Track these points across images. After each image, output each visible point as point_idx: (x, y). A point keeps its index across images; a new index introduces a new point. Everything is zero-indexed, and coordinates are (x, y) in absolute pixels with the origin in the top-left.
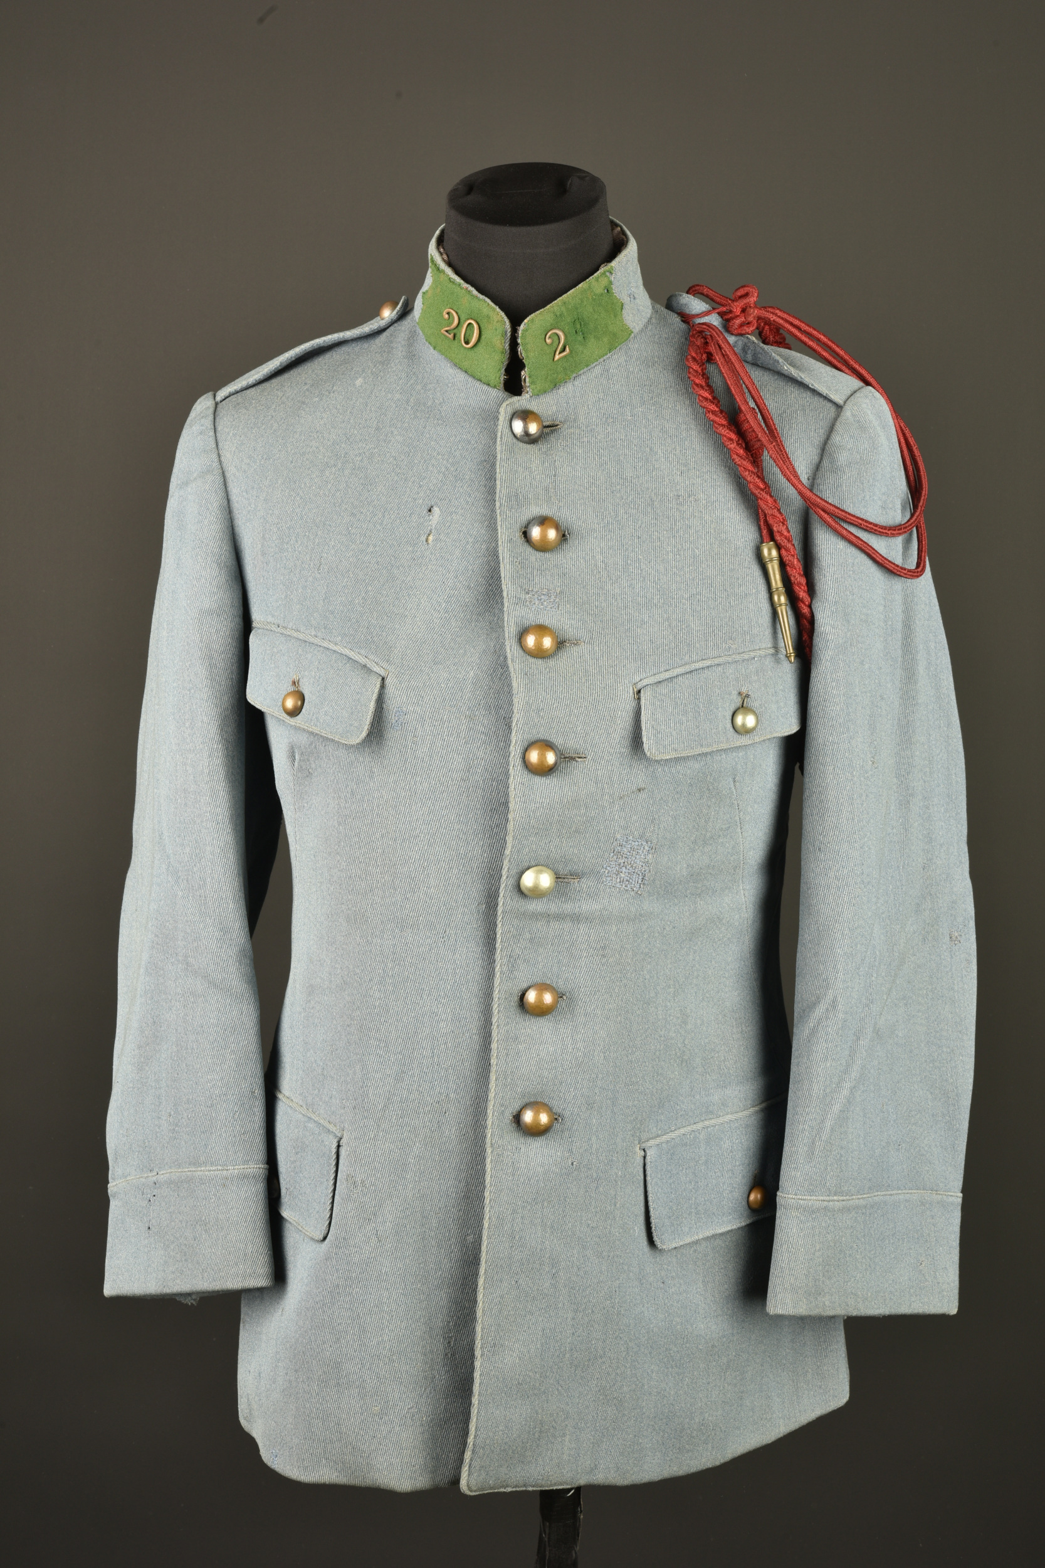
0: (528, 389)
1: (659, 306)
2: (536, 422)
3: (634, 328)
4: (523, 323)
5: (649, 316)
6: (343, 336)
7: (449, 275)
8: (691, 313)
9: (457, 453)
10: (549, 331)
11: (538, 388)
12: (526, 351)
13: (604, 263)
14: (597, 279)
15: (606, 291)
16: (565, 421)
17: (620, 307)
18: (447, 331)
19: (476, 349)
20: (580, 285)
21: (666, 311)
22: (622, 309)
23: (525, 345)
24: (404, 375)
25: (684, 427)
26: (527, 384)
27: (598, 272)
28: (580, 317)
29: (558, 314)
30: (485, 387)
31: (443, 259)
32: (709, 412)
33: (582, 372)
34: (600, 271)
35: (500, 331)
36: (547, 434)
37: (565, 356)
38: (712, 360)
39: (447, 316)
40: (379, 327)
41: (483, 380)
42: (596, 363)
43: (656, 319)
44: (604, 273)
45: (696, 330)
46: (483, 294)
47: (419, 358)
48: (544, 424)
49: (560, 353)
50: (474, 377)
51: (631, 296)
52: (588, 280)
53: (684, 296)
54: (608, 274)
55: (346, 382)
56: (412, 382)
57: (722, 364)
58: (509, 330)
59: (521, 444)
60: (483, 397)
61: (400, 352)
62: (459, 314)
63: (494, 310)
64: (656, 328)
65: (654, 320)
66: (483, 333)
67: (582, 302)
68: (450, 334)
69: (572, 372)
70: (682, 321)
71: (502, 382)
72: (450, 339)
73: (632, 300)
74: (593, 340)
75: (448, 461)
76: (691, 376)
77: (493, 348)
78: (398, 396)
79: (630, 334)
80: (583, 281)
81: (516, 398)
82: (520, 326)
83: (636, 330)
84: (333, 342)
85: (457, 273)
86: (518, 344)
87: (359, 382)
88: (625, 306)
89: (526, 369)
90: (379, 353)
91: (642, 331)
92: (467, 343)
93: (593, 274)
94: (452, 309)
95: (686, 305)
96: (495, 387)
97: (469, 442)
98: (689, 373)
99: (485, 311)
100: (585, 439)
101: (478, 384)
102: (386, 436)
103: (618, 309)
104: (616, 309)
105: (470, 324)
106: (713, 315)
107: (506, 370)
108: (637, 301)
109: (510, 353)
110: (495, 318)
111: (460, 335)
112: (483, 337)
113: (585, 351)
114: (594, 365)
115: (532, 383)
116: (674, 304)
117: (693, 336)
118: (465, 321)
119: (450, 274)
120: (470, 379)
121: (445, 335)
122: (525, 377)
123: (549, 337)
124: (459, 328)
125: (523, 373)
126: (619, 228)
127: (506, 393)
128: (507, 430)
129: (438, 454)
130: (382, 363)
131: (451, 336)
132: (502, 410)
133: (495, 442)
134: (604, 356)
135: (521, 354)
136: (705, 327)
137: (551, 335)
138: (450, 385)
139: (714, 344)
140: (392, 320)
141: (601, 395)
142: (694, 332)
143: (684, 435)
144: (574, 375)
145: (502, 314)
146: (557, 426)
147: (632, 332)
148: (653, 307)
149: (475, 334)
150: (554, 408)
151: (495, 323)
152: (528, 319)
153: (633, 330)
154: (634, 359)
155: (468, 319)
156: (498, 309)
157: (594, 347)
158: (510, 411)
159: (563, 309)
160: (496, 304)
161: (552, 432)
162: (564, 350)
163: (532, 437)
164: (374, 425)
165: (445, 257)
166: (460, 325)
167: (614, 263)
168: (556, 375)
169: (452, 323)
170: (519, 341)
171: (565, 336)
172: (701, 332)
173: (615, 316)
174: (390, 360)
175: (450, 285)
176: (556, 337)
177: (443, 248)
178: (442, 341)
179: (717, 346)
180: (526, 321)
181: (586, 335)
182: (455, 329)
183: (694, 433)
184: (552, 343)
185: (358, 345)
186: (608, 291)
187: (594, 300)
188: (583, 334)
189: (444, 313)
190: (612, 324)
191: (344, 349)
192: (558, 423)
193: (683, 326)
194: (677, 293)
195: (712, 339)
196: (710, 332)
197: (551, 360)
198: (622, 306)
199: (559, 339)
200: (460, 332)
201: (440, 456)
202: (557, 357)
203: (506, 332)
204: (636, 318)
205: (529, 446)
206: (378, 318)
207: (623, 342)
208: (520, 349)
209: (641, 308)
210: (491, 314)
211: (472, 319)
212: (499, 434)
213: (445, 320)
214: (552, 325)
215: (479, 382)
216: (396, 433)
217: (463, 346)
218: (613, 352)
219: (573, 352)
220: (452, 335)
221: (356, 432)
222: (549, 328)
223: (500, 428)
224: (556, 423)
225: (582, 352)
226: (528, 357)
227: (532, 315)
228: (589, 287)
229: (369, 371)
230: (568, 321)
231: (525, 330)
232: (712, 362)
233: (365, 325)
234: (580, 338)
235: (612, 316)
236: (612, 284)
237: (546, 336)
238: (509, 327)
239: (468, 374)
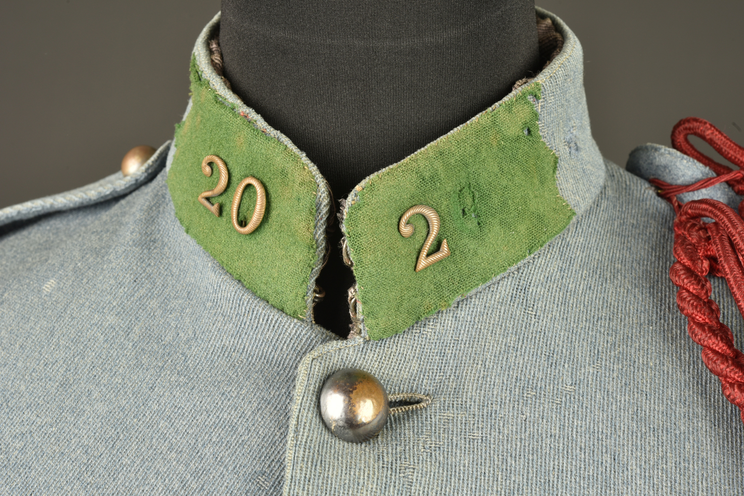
0: (361, 326)
1: (615, 166)
2: (369, 397)
3: (577, 205)
4: (352, 193)
5: (601, 182)
6: (52, 205)
7: (215, 90)
8: (674, 182)
9: (208, 451)
10: (408, 209)
11: (382, 326)
12: (357, 251)
13: (521, 78)
14: (509, 108)
15: (526, 132)
16: (435, 393)
17: (552, 163)
18: (208, 199)
19: (259, 237)
20: (474, 119)
21: (627, 176)
22: (555, 168)
23: (355, 237)
24: (129, 278)
25: (680, 410)
26: (360, 316)
27: (511, 95)
28: (473, 182)
29: (427, 175)
30: (275, 315)
31: (212, 61)
32: (732, 385)
33: (473, 291)
34: (514, 92)
35: (306, 202)
36: (397, 420)
37: (440, 261)
38: (718, 271)
39: (208, 169)
40: (114, 191)
41: (271, 300)
42: (501, 275)
43: (613, 189)
44: (523, 97)
45: (686, 213)
46: (276, 128)
47: (164, 245)
48: (391, 398)
49: (428, 255)
50: (254, 293)
51: (572, 145)
52: (490, 109)
53: (663, 151)
54: (530, 99)
55: (28, 285)
56: (142, 292)
57: (735, 281)
58: (326, 201)
59: (339, 445)
60: (270, 334)
61: (129, 233)
62: (230, 164)
63: (296, 159)
64: (614, 206)
65: (610, 192)
66: (273, 205)
67: (478, 152)
68: (213, 205)
69: (455, 292)
70: (659, 195)
71: (310, 305)
72: (212, 212)
73: (573, 151)
74: (497, 228)
75: (187, 465)
76: (686, 305)
77: (293, 235)
78: (111, 319)
79: (570, 218)
80: (481, 111)
81: (336, 344)
82: (346, 197)
83: (580, 211)
84: (36, 214)
85: (235, 88)
86: (341, 235)
87: (49, 285)
88: (561, 164)
89: (357, 287)
90: (98, 234)
91: (589, 212)
92: (243, 223)
93: (500, 99)
94: (218, 156)
95: (665, 167)
96: (294, 315)
97: (234, 428)
98: (683, 299)
99: (279, 160)
100: (478, 434)
101: (260, 308)
102: (77, 400)
103: (549, 168)
104: (543, 168)
105: (249, 186)
106: (717, 185)
107: (318, 282)
108: (582, 154)
109: (327, 249)
110: (297, 176)
111: (231, 210)
112: (274, 213)
113: (480, 251)
114: (498, 277)
115: (370, 314)
116: (643, 164)
117: (681, 225)
118: (241, 180)
119: (217, 88)
120: (247, 297)
121: (205, 207)
122: (355, 302)
123: (408, 223)
124: (229, 193)
125: (351, 292)
126: (549, 21)
127: (318, 329)
128: (310, 415)
129: (171, 449)
130: (97, 252)
131: (214, 209)
132: (302, 370)
133: (284, 435)
134: (518, 260)
135: (348, 255)
136: (704, 206)
137: (410, 218)
138: (209, 304)
139: (721, 239)
140: (137, 180)
141: (511, 340)
142: (684, 218)
143: (682, 428)
144: (458, 298)
145: (313, 168)
146: (418, 402)
147: (574, 213)
148: (606, 166)
149: (258, 207)
150: (415, 366)
151: (296, 186)
152: (363, 183)
153: (576, 210)
154: (576, 267)
155: (246, 176)
156: (303, 157)
157: (499, 242)
158: (319, 371)
159: (438, 165)
160: (301, 147)
161: (408, 415)
162: (437, 248)
163: (361, 430)
164: (59, 377)
165: (217, 58)
166: (231, 188)
167: (541, 78)
168: (420, 298)
169: (217, 183)
170: (344, 229)
171: (442, 219)
172: (697, 217)
173: (542, 183)
174: (109, 247)
175: (216, 109)
176: (423, 222)
177: (219, 44)
178: (200, 217)
179: (727, 244)
180: (358, 188)
181: (483, 218)
182: (221, 194)
183: (703, 425)
184: (414, 234)
185: (78, 217)
186: (529, 131)
187: (502, 149)
188: (478, 216)
189: (204, 164)
190: (536, 197)
191: (55, 223)
192: (421, 396)
193: (662, 205)
194: (649, 144)
195: (718, 230)
196: (716, 216)
197: (411, 268)
198: (556, 162)
199: (428, 226)
200: (231, 202)
201: (173, 455)
202: (423, 263)
203: (318, 206)
204: (581, 186)
205: (356, 449)
206: (119, 175)
207: (557, 233)
208: (346, 244)
209: (589, 167)
210: (290, 166)
211: (253, 176)
212: (293, 422)
213: (205, 176)
214: (413, 197)
215: (262, 304)
216: (96, 394)
217: (236, 231)
218: (536, 253)
219: (457, 252)
220: (216, 206)
221: (23, 388)
222: (407, 204)
223: (295, 408)
224: (418, 397)
225: (476, 253)
226: (360, 261)
227: (372, 176)
228: (494, 123)
229: (71, 267)
230: (448, 189)
231: (356, 208)
232: (719, 275)
233: (91, 186)
234: (471, 224)
235: (536, 181)
236: (538, 120)
237: (400, 219)
238: (325, 195)
239: (244, 286)
